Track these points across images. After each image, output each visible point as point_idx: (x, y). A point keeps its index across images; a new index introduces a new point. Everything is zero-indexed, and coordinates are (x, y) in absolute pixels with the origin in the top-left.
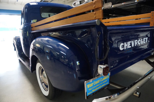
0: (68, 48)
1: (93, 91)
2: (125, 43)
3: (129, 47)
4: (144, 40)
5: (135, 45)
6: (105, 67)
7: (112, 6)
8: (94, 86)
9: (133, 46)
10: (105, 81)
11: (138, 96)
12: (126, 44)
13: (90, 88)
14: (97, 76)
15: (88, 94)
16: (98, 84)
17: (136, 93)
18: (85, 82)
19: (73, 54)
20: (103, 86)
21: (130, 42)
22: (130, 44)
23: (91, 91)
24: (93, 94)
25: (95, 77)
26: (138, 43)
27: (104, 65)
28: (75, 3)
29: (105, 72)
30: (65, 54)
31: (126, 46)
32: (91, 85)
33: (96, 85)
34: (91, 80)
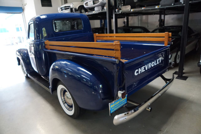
0: (91, 74)
1: (115, 109)
2: (139, 69)
3: (143, 71)
4: (158, 61)
5: (149, 68)
6: (123, 92)
7: (131, 11)
8: (115, 106)
9: (147, 69)
10: (123, 102)
11: (149, 110)
12: (141, 69)
13: (112, 108)
14: (118, 98)
15: (112, 112)
16: (118, 104)
17: (148, 108)
18: (109, 104)
19: (96, 79)
20: (122, 105)
21: (144, 67)
22: (144, 69)
23: (114, 109)
24: (115, 111)
25: (116, 99)
26: (151, 66)
27: (122, 91)
28: (87, 3)
29: (123, 95)
30: (89, 79)
31: (141, 71)
32: (114, 105)
33: (117, 105)
34: (113, 102)
